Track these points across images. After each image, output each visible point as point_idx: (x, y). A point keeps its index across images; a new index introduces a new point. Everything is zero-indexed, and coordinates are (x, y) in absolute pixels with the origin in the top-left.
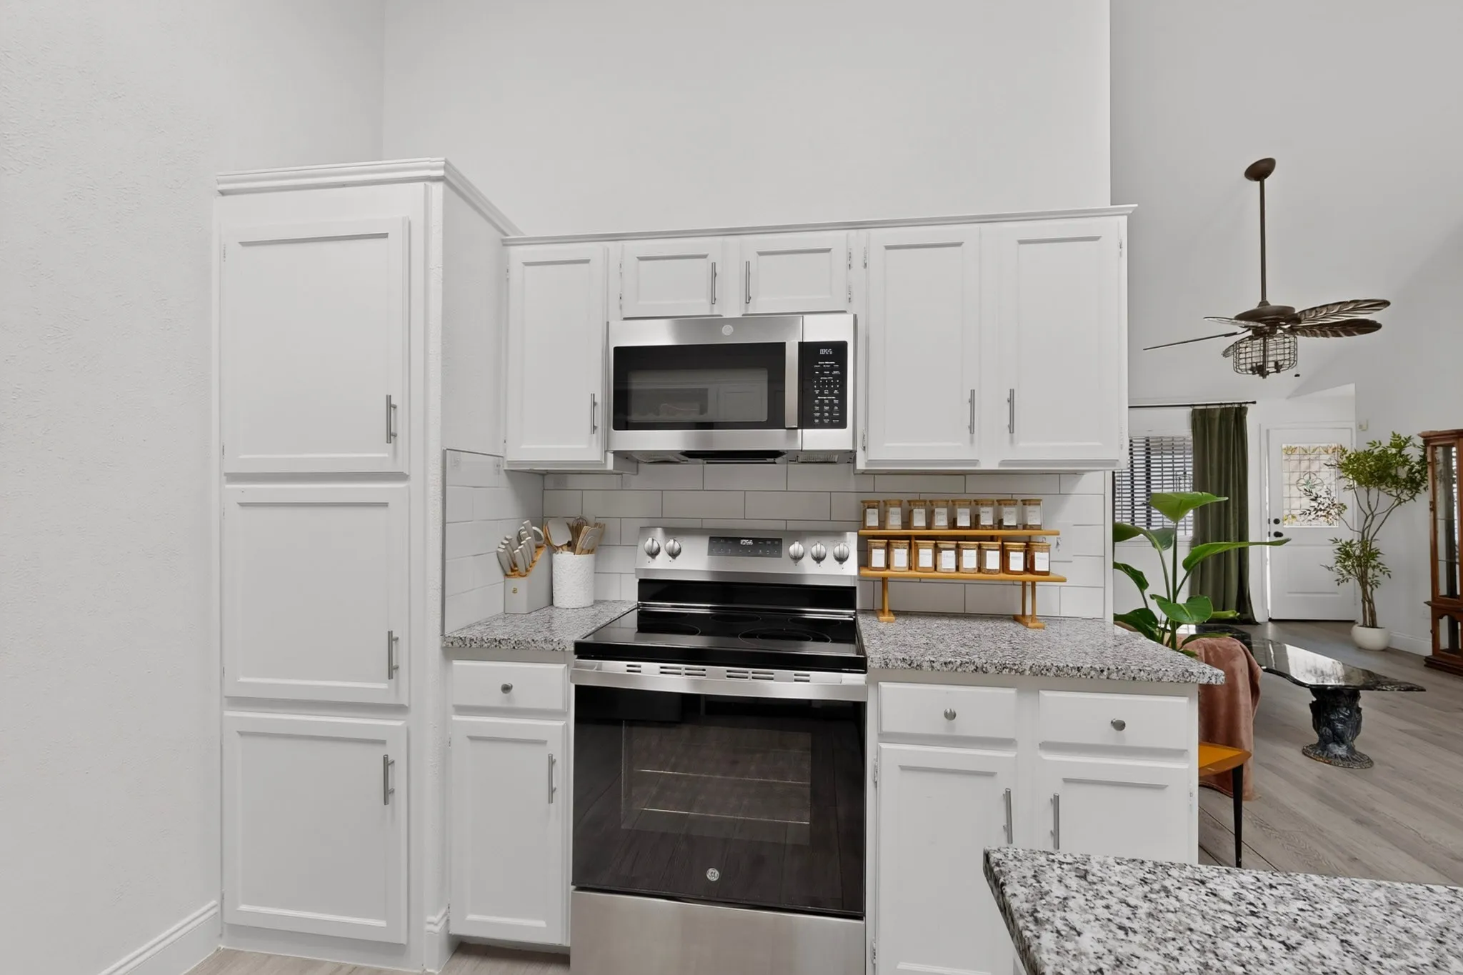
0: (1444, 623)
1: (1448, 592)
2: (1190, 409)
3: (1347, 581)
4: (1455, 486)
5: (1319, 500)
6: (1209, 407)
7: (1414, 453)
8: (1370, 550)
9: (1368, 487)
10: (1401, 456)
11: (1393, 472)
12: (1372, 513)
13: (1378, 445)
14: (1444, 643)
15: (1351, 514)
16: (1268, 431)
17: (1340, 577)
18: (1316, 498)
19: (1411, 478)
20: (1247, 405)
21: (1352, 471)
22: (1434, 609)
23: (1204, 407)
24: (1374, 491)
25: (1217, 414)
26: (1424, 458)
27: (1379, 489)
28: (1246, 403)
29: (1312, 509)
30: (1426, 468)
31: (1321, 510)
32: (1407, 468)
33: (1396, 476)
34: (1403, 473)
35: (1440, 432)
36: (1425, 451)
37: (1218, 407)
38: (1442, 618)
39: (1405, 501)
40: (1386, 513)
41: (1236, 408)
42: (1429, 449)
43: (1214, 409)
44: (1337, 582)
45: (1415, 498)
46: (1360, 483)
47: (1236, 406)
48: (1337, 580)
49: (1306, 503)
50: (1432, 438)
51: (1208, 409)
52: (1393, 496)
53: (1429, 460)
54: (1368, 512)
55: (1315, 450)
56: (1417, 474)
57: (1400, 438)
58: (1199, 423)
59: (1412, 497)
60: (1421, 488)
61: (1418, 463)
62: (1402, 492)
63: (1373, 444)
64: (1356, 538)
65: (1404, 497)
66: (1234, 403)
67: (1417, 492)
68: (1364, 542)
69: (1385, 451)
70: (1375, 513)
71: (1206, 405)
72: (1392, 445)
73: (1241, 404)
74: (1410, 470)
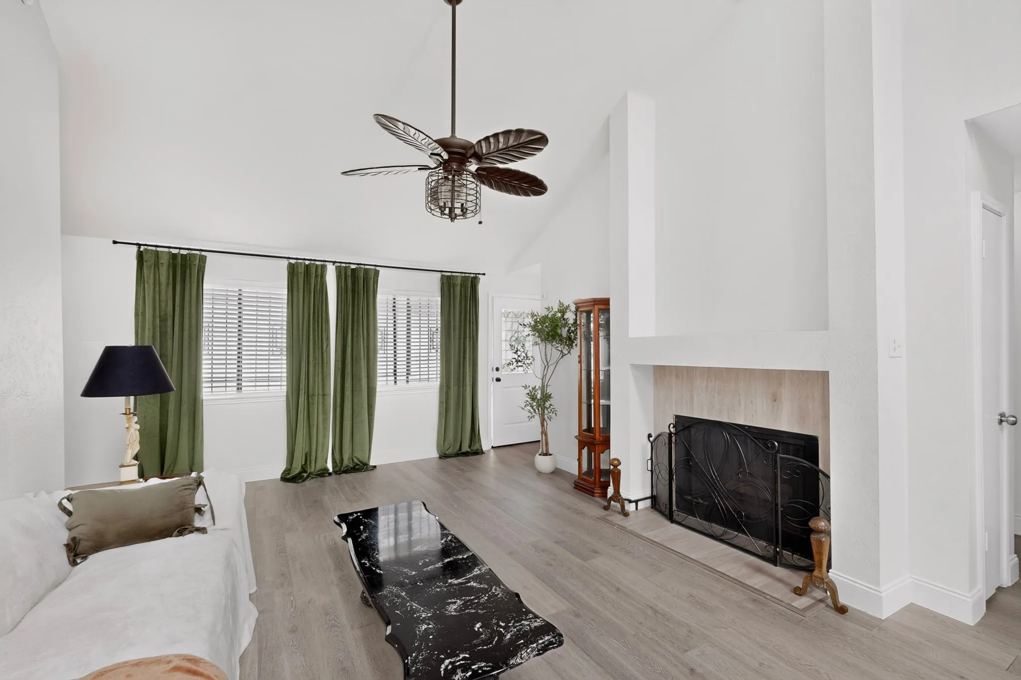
0: (585, 451)
1: (587, 427)
2: (439, 275)
3: (534, 417)
4: (592, 343)
5: (519, 353)
6: (453, 274)
7: (570, 316)
8: (546, 394)
9: (546, 343)
10: (564, 319)
11: (559, 331)
12: (548, 365)
13: (551, 310)
14: (585, 467)
15: (538, 365)
16: (493, 298)
17: (530, 415)
18: (517, 351)
19: (569, 337)
20: (480, 276)
21: (538, 331)
22: (580, 442)
23: (450, 274)
24: (549, 346)
25: (459, 282)
26: (576, 320)
27: (552, 345)
28: (479, 274)
29: (514, 360)
30: (577, 329)
31: (520, 361)
32: (567, 329)
33: (561, 335)
34: (564, 332)
35: (585, 300)
36: (576, 315)
37: (459, 274)
38: (583, 449)
39: (565, 354)
40: (555, 364)
41: (472, 277)
42: (578, 314)
43: (457, 276)
44: (528, 418)
45: (571, 352)
46: (542, 341)
47: (472, 275)
48: (528, 417)
49: (511, 355)
50: (580, 305)
51: (453, 276)
52: (559, 350)
53: (578, 323)
54: (546, 364)
55: (521, 315)
56: (572, 334)
57: (563, 305)
58: (446, 288)
59: (569, 352)
60: (574, 345)
61: (572, 325)
62: (564, 348)
63: (548, 309)
64: (538, 384)
65: (565, 352)
66: (471, 273)
67: (571, 348)
68: (543, 388)
69: (555, 315)
70: (549, 364)
71: (451, 272)
72: (559, 311)
73: (476, 274)
74: (568, 330)
